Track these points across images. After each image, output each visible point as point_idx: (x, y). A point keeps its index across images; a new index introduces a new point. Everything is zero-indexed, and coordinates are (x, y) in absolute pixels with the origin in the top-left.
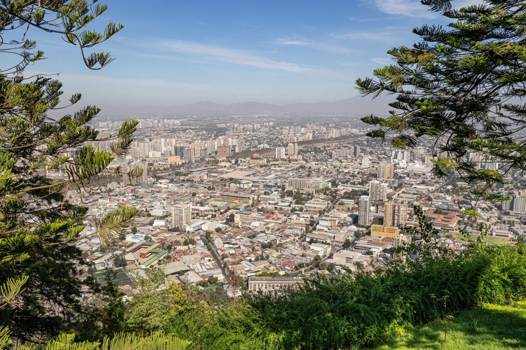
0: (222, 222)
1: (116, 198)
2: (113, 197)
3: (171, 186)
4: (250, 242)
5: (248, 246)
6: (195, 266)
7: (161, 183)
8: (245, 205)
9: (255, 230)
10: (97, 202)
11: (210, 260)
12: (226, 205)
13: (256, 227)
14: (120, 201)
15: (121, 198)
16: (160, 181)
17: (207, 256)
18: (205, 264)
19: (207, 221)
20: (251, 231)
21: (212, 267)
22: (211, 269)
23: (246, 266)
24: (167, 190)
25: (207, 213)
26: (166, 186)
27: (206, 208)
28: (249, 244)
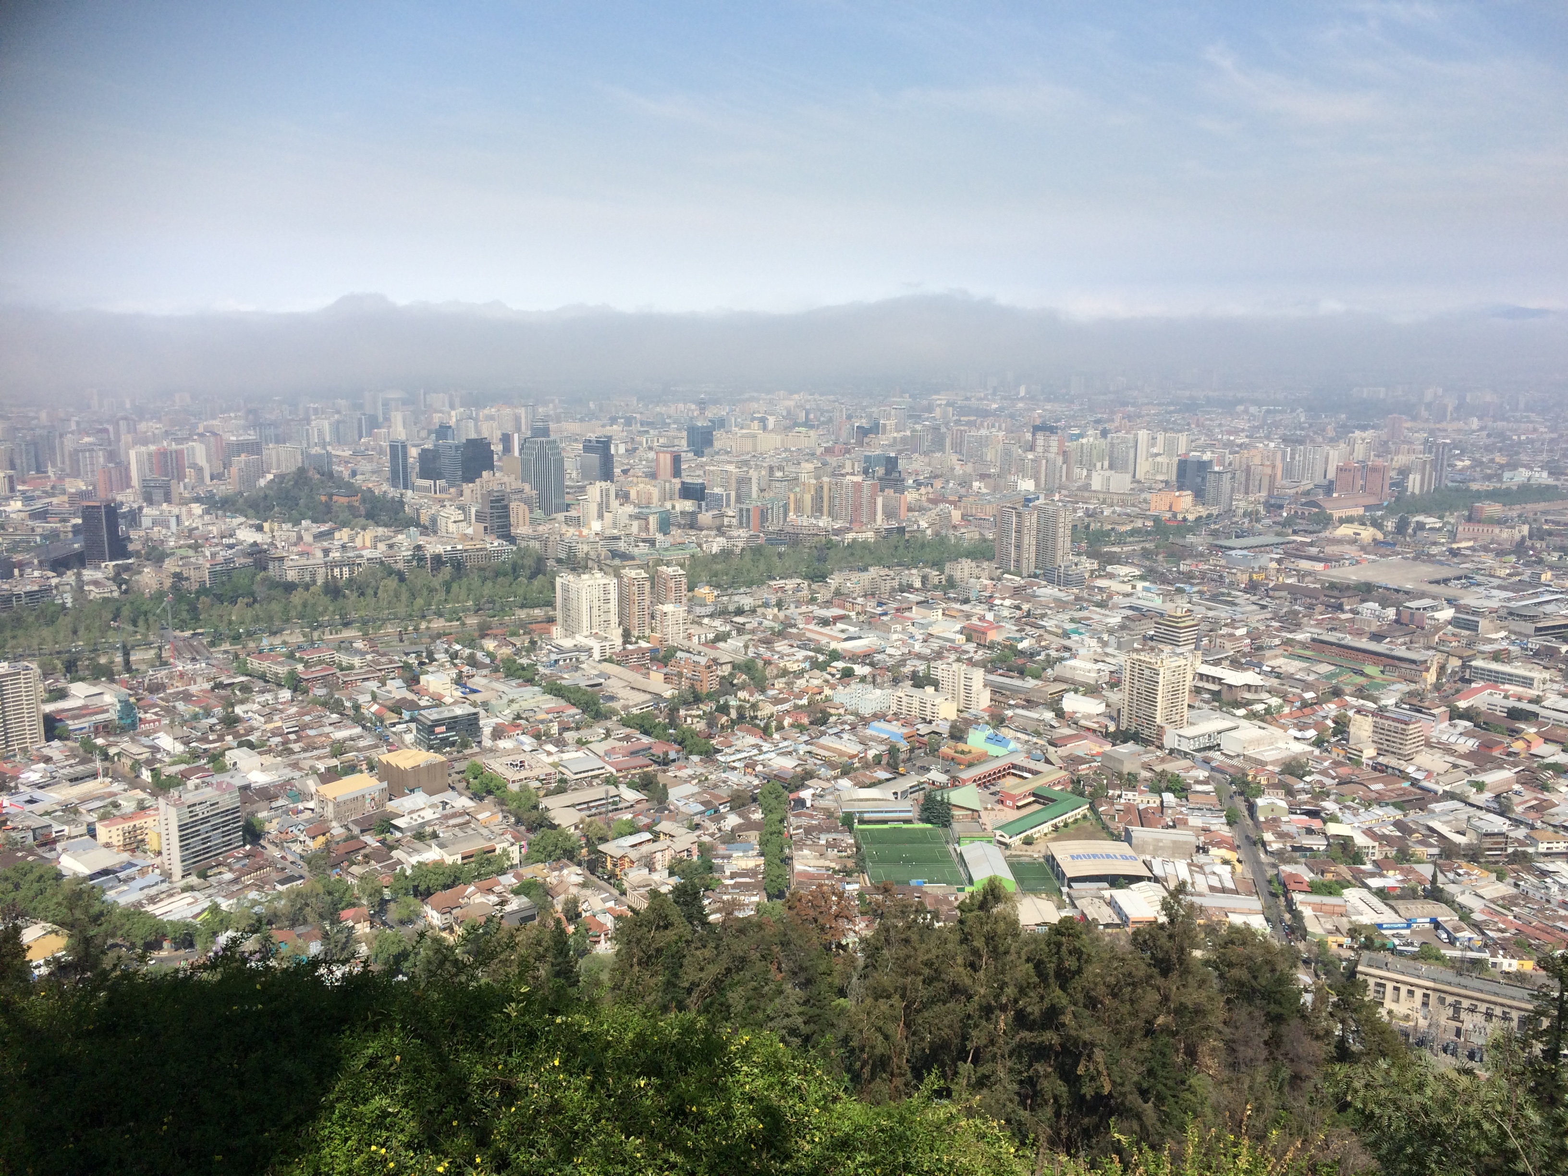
0: (1299, 734)
1: (966, 607)
2: (958, 606)
3: (1145, 589)
4: (1397, 824)
5: (1384, 837)
6: (1169, 868)
7: (1111, 576)
8: (1405, 687)
9: (1425, 784)
10: (907, 614)
11: (1226, 862)
12: (1330, 676)
13: (1429, 774)
14: (975, 621)
15: (979, 609)
16: (1109, 568)
17: (1218, 845)
18: (1207, 869)
19: (1244, 723)
20: (1406, 784)
21: (1230, 885)
22: (1224, 890)
23: (1362, 907)
24: (1127, 601)
25: (1248, 696)
26: (1128, 588)
27: (1250, 677)
28: (1390, 830)
